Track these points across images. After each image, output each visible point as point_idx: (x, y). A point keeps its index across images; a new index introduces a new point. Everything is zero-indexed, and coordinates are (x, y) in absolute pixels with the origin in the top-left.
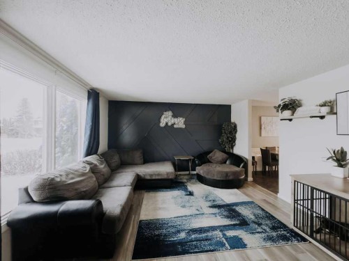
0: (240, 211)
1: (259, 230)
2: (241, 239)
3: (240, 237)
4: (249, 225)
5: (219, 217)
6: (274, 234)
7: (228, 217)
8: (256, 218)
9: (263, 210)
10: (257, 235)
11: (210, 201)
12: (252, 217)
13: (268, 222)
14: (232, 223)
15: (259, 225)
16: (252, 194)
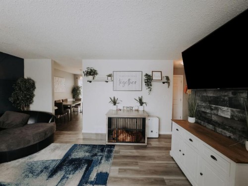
0: (78, 157)
1: (100, 158)
2: (101, 173)
3: (99, 172)
4: (92, 160)
5: (71, 176)
6: (106, 153)
7: (76, 169)
8: (90, 153)
9: (86, 145)
10: (103, 161)
11: (42, 171)
12: (87, 154)
13: (97, 150)
14: (84, 169)
15: (96, 155)
16: (68, 140)
